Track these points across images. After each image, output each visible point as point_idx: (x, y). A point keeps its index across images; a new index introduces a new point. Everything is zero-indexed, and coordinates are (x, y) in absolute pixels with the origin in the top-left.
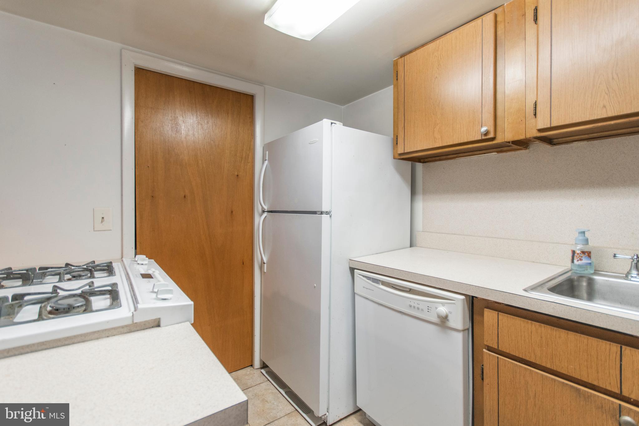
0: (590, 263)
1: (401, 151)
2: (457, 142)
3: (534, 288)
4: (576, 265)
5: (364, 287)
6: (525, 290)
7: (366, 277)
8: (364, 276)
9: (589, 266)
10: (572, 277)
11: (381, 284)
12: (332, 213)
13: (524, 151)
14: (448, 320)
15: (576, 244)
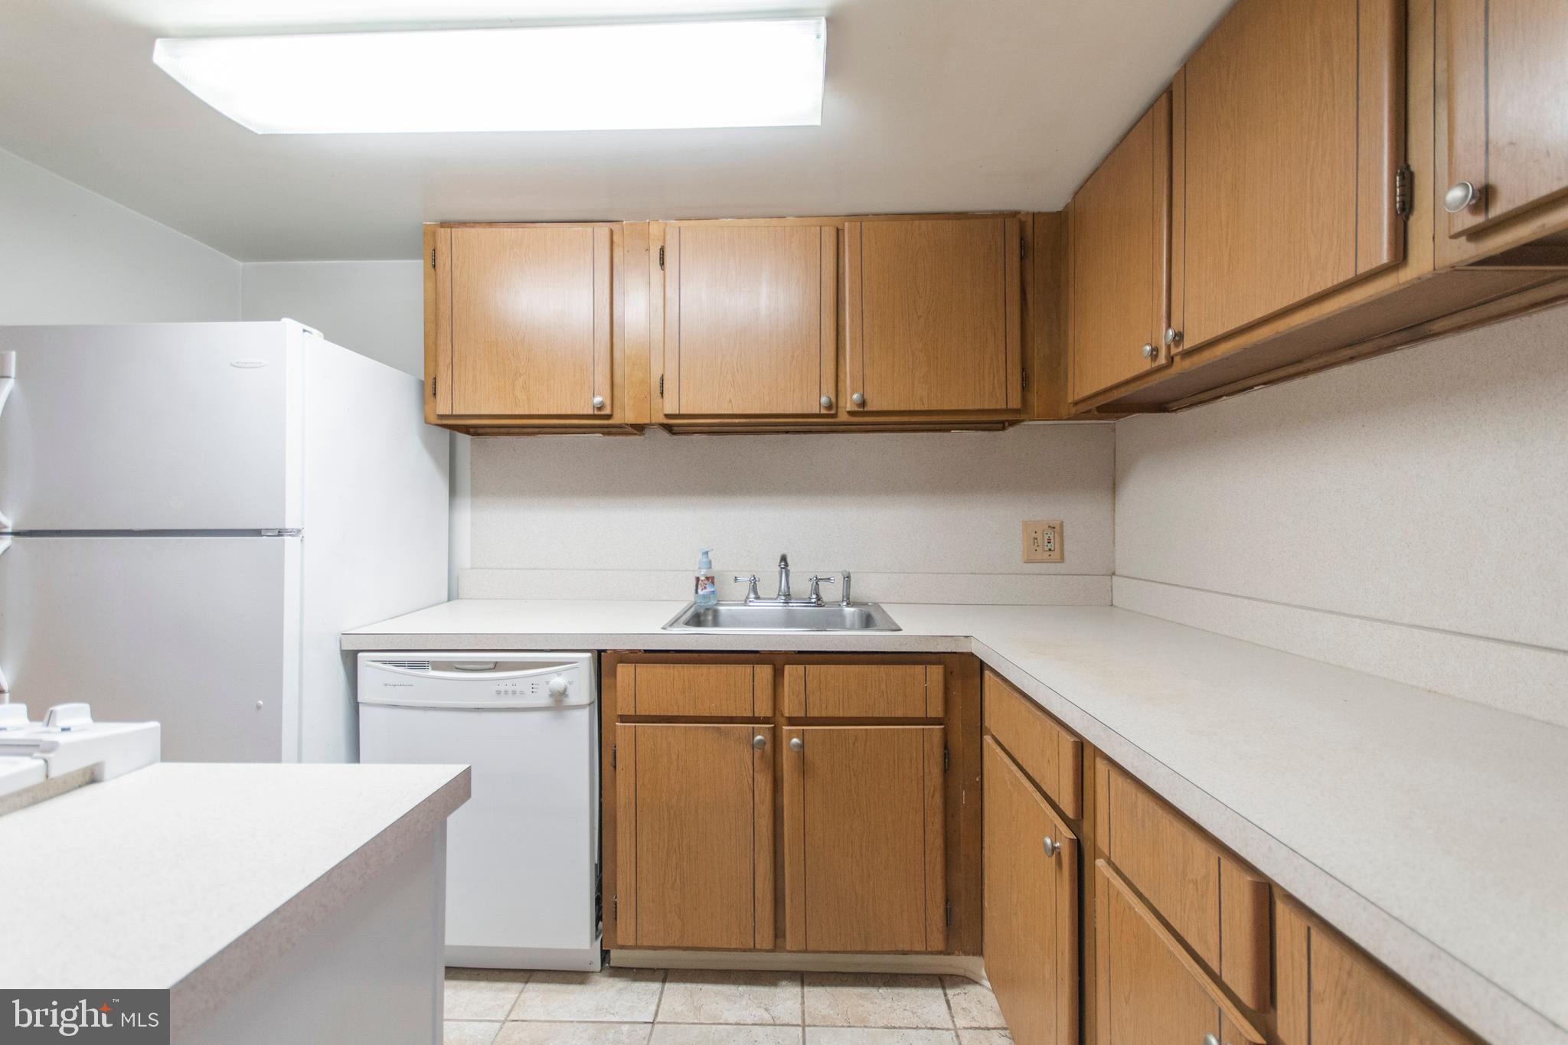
0: (713, 591)
1: (443, 409)
2: (555, 413)
3: (672, 624)
4: (700, 595)
5: (386, 685)
6: (664, 628)
7: (390, 662)
8: (384, 662)
9: (712, 596)
10: (699, 611)
11: (430, 670)
12: (305, 533)
13: (637, 437)
14: (567, 696)
15: (699, 568)
